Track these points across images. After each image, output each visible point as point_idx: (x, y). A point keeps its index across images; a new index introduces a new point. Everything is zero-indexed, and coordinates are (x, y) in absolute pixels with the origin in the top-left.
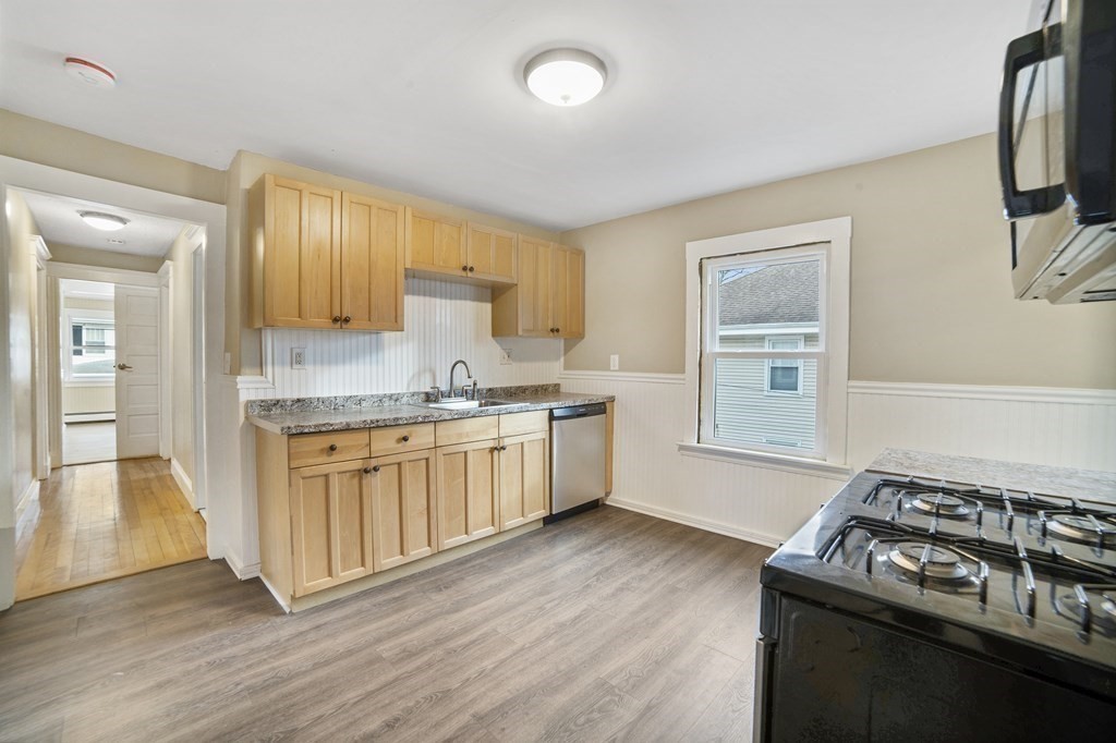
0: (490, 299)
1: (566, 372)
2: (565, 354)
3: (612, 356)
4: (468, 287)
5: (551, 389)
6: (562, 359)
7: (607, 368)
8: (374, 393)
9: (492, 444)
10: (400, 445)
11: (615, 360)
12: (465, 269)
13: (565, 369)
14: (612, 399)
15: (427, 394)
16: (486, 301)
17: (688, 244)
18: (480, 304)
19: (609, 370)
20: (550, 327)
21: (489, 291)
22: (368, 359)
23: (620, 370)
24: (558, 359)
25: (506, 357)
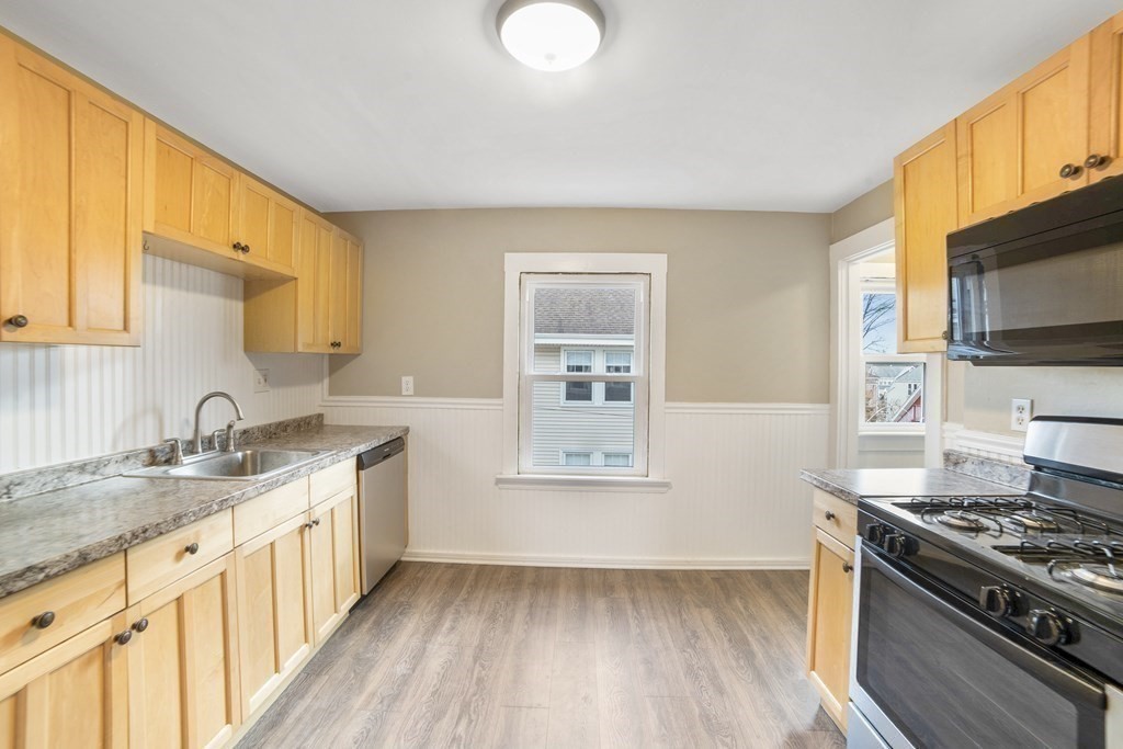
0: (241, 294)
1: (331, 398)
2: (330, 374)
3: (404, 379)
4: (212, 272)
5: (314, 422)
6: (326, 381)
7: (399, 394)
8: (41, 464)
9: (302, 520)
10: (182, 563)
11: (408, 382)
12: (236, 246)
13: (330, 394)
14: (407, 430)
15: (152, 453)
16: (237, 299)
17: (506, 254)
18: (228, 302)
19: (400, 395)
20: (331, 340)
21: (241, 283)
22: (25, 397)
23: (417, 394)
24: (320, 380)
25: (262, 380)
